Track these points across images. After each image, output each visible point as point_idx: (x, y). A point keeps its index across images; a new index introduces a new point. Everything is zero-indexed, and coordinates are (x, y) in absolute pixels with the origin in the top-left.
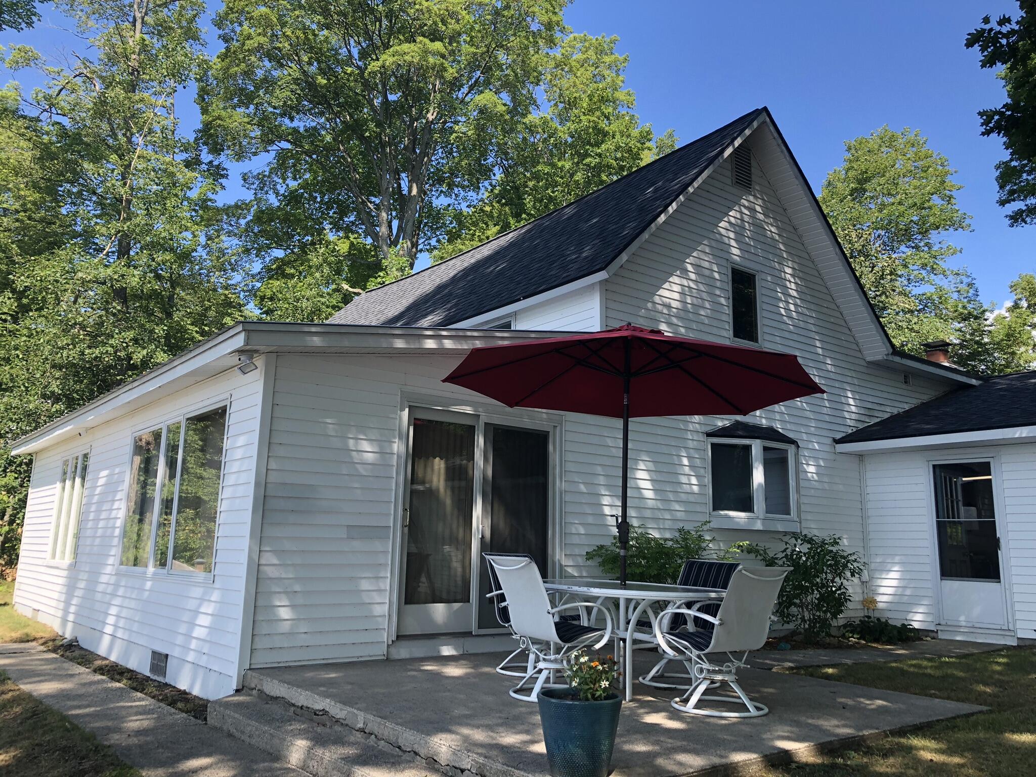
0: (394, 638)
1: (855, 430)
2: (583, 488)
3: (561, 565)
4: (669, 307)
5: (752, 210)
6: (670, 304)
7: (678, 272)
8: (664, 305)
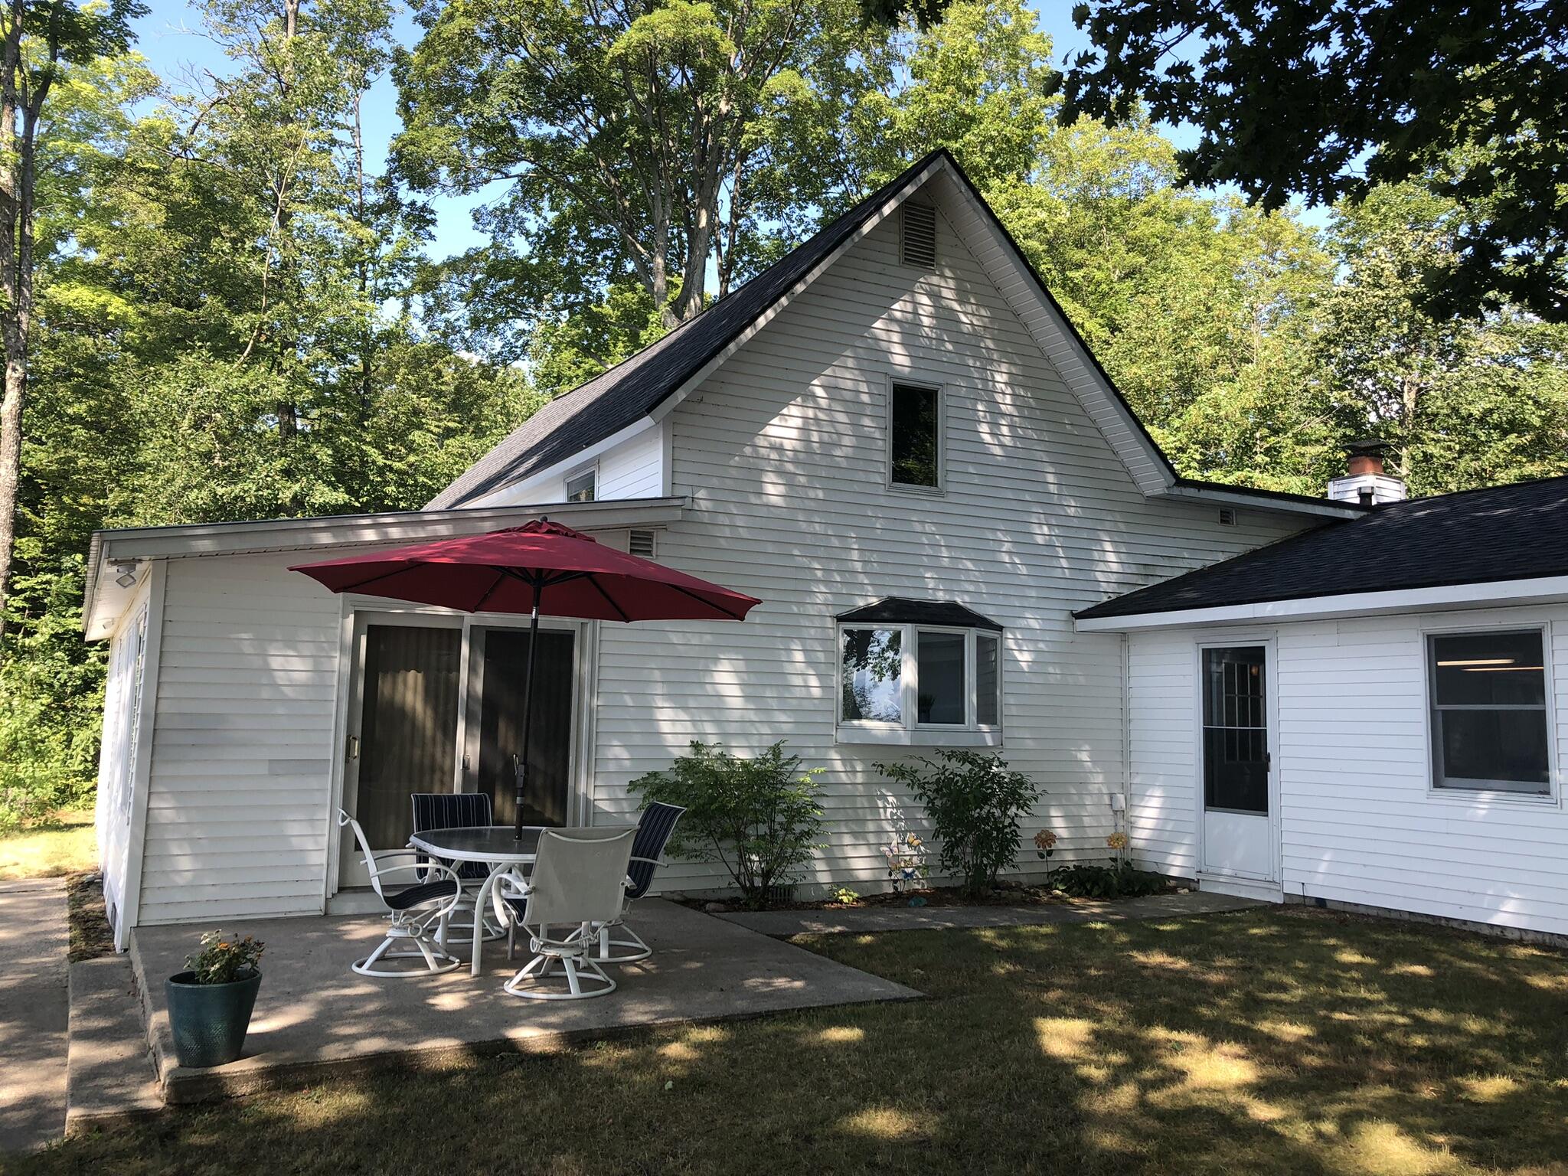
0: (336, 891)
1: (1113, 597)
2: (629, 701)
3: (587, 800)
4: (780, 449)
5: (936, 296)
6: (781, 445)
7: (799, 399)
8: (773, 448)
